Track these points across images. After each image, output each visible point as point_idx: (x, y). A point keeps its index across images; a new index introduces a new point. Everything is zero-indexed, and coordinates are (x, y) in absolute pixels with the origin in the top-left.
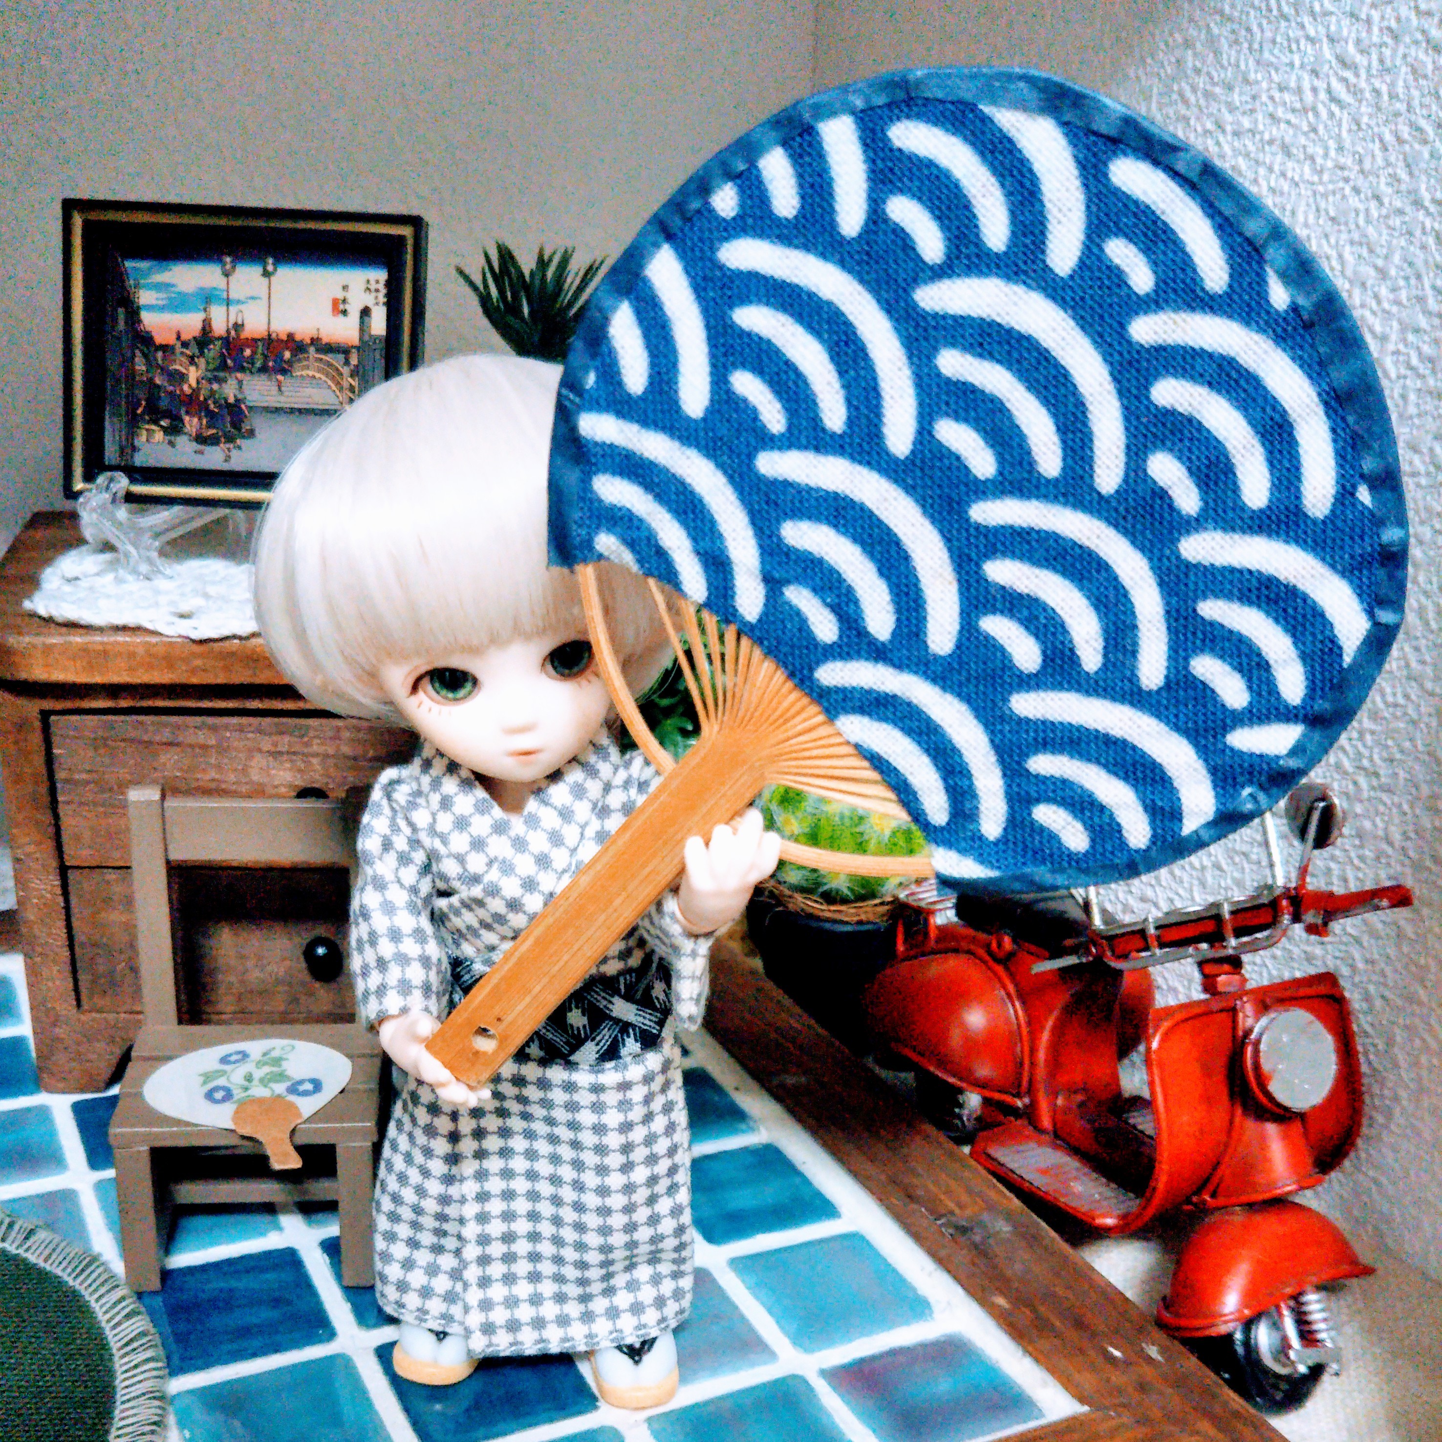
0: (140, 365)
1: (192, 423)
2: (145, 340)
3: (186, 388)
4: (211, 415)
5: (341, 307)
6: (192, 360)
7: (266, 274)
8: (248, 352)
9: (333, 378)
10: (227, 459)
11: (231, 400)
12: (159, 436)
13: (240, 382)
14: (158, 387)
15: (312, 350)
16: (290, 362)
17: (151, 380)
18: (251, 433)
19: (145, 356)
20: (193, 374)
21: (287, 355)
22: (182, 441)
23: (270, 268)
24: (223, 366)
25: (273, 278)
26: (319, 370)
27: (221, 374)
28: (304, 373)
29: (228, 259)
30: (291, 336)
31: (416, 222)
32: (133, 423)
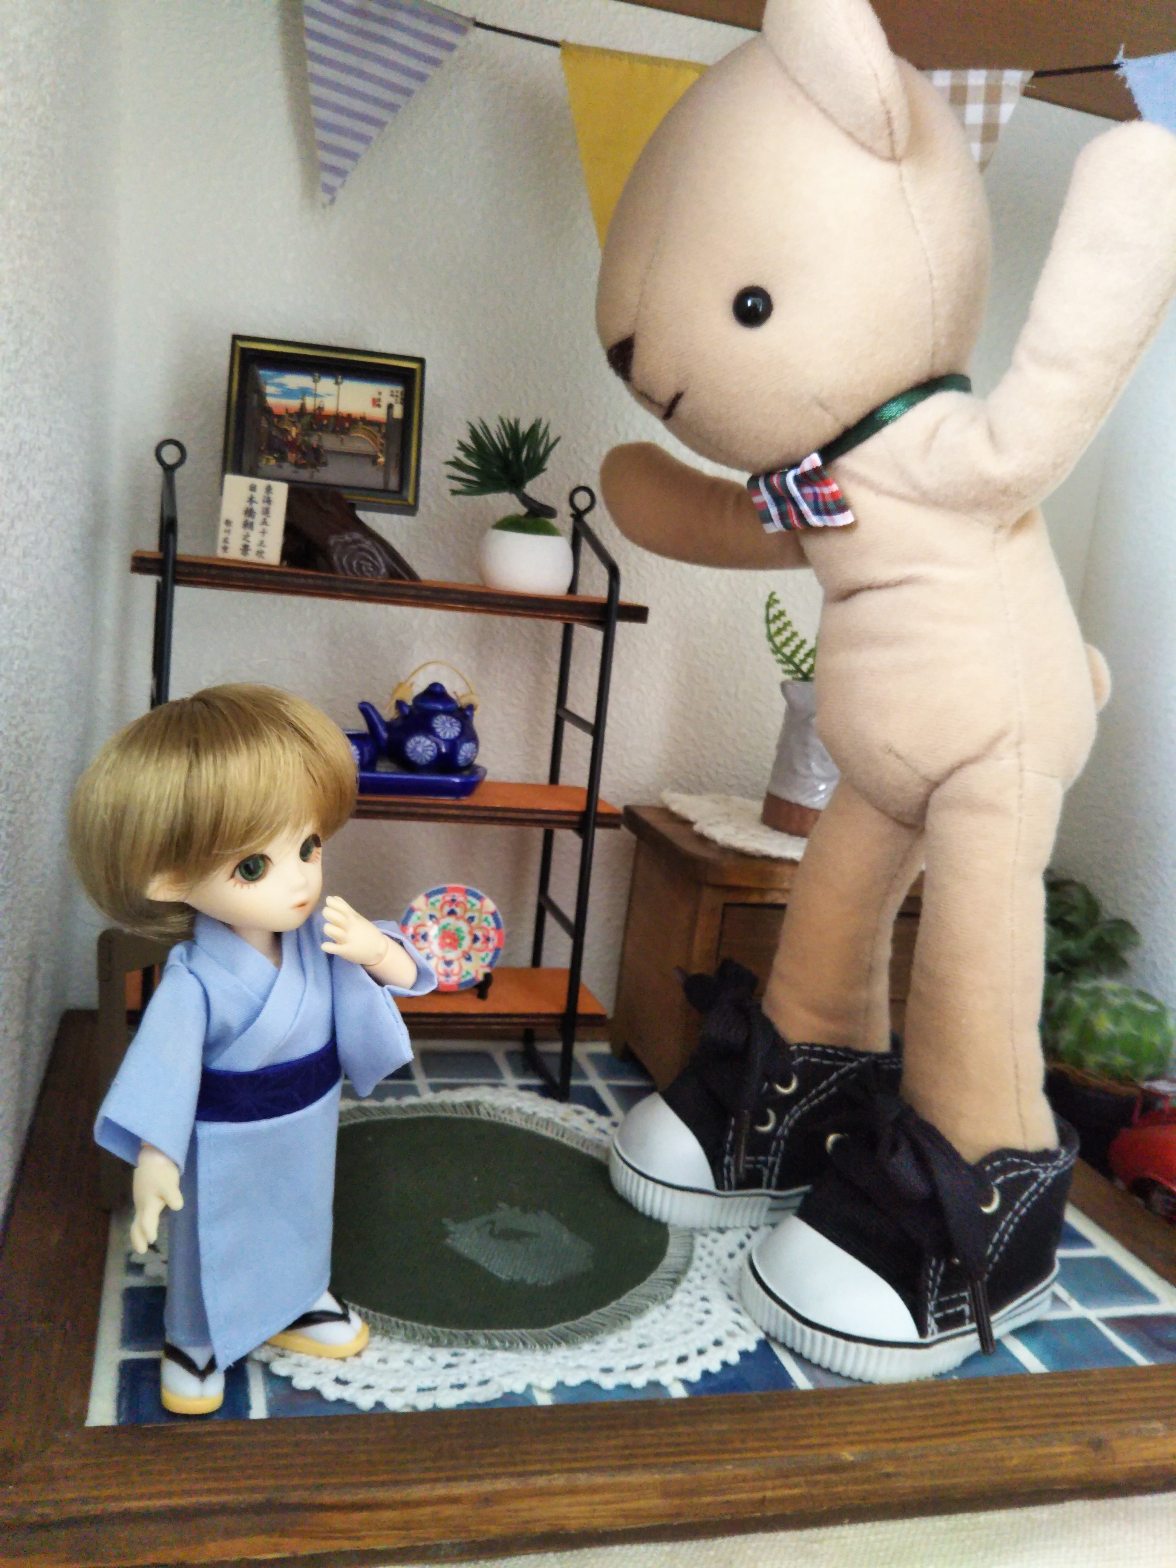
0: (264, 424)
1: (292, 456)
2: (267, 411)
3: (289, 438)
4: (304, 454)
5: (377, 403)
6: (294, 424)
7: (337, 383)
8: (325, 422)
9: (372, 439)
10: (312, 476)
11: (315, 446)
12: (273, 462)
13: (320, 438)
14: (275, 437)
15: (361, 423)
16: (348, 429)
17: (270, 433)
18: (325, 464)
19: (267, 419)
20: (294, 431)
21: (347, 425)
22: (286, 466)
23: (339, 380)
24: (312, 429)
25: (341, 386)
26: (365, 435)
27: (310, 432)
28: (357, 435)
29: (317, 374)
30: (349, 415)
31: (421, 361)
32: (259, 452)
